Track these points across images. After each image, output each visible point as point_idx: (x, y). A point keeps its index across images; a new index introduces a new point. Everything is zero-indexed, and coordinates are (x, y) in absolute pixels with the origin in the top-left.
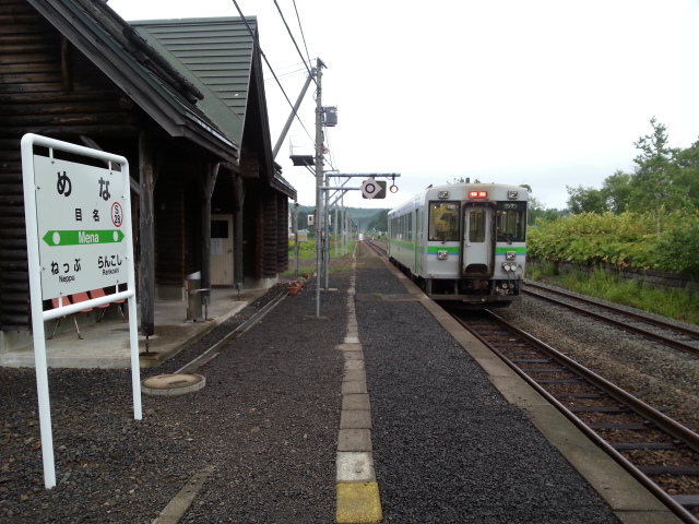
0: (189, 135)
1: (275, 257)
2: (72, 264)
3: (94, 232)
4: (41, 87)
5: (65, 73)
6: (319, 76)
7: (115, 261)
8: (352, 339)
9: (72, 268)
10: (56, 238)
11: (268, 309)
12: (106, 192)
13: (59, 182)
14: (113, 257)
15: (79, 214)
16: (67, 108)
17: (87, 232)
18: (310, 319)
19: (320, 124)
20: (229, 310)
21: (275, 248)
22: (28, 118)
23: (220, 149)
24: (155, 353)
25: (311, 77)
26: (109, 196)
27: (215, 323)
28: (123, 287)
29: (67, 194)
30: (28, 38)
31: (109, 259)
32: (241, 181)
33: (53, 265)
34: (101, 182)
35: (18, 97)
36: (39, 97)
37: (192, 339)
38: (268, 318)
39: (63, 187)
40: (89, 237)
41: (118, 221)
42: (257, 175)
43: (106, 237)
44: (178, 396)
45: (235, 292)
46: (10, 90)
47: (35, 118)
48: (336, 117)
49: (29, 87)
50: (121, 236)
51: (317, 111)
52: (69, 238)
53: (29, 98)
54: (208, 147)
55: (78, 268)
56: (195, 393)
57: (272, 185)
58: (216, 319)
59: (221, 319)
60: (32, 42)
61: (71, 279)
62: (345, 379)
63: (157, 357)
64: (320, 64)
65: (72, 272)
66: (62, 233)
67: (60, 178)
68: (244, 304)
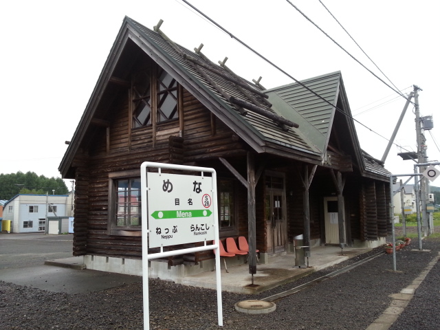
0: (269, 151)
1: (376, 226)
2: (171, 229)
3: (188, 211)
4: (202, 134)
5: (212, 125)
6: (416, 97)
7: (204, 227)
8: (408, 291)
9: (171, 231)
10: (161, 215)
11: (360, 263)
12: (199, 188)
13: (164, 185)
14: (203, 225)
15: (177, 202)
16: (213, 143)
17: (182, 211)
18: (388, 272)
19: (418, 129)
20: (329, 262)
21: (376, 219)
22: (196, 151)
23: (302, 156)
24: (257, 285)
25: (409, 101)
26: (200, 190)
27: (313, 270)
28: (211, 243)
29: (169, 192)
30: (197, 111)
31: (199, 226)
32: (340, 175)
33: (157, 229)
34: (195, 183)
35: (192, 141)
36: (201, 139)
37: (290, 279)
38: (357, 270)
39: (167, 188)
40: (185, 214)
41: (207, 204)
42: (352, 170)
43: (197, 213)
44: (253, 315)
45: (339, 250)
46: (190, 138)
47: (198, 150)
48: (432, 123)
49: (197, 135)
50: (209, 213)
51: (416, 120)
52: (170, 214)
53: (197, 141)
54: (289, 156)
55: (175, 231)
56: (264, 315)
57: (364, 175)
58: (315, 267)
59: (318, 267)
60: (198, 112)
61: (170, 237)
62: (376, 321)
63: (257, 288)
64: (416, 88)
65: (171, 233)
66: (164, 212)
67: (165, 183)
68: (345, 258)
